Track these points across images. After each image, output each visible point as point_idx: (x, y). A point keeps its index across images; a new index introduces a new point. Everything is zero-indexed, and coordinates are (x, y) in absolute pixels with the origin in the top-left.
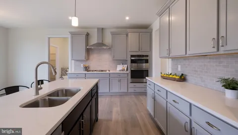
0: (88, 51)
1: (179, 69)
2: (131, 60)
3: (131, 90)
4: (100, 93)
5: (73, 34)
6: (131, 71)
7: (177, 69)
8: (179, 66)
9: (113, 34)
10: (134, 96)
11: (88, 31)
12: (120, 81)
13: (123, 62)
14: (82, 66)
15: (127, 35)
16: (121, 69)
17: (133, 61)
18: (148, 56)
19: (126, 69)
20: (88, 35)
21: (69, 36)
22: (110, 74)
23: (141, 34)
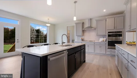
0: (83, 31)
2: (108, 35)
3: (108, 53)
4: (87, 52)
5: (76, 24)
6: (108, 41)
9: (97, 21)
10: (110, 57)
11: (84, 21)
12: (100, 47)
13: (103, 36)
14: (81, 39)
15: (106, 20)
16: (102, 40)
18: (122, 32)
19: (105, 40)
20: (83, 23)
21: (75, 25)
22: (94, 43)
23: (116, 18)
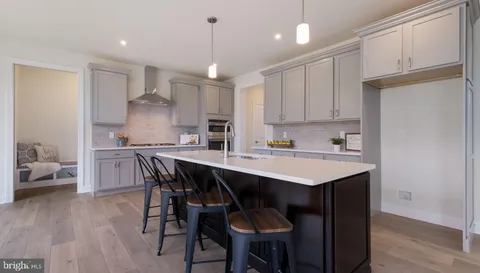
1: (285, 136)
7: (282, 136)
8: (285, 133)
14: (112, 137)
15: (200, 88)
16: (189, 141)
17: (211, 128)
19: (197, 141)
23: (222, 89)
